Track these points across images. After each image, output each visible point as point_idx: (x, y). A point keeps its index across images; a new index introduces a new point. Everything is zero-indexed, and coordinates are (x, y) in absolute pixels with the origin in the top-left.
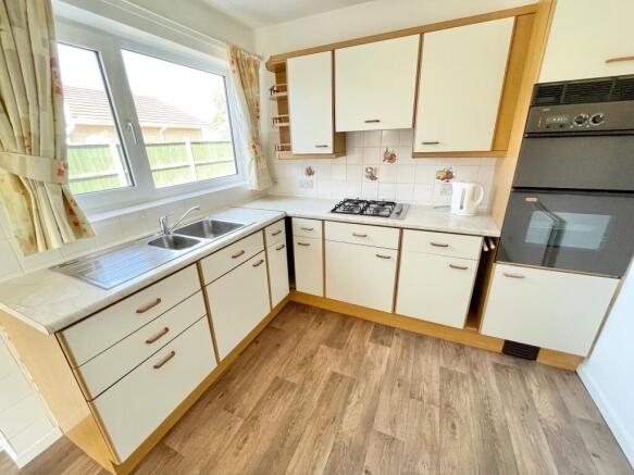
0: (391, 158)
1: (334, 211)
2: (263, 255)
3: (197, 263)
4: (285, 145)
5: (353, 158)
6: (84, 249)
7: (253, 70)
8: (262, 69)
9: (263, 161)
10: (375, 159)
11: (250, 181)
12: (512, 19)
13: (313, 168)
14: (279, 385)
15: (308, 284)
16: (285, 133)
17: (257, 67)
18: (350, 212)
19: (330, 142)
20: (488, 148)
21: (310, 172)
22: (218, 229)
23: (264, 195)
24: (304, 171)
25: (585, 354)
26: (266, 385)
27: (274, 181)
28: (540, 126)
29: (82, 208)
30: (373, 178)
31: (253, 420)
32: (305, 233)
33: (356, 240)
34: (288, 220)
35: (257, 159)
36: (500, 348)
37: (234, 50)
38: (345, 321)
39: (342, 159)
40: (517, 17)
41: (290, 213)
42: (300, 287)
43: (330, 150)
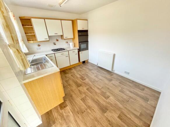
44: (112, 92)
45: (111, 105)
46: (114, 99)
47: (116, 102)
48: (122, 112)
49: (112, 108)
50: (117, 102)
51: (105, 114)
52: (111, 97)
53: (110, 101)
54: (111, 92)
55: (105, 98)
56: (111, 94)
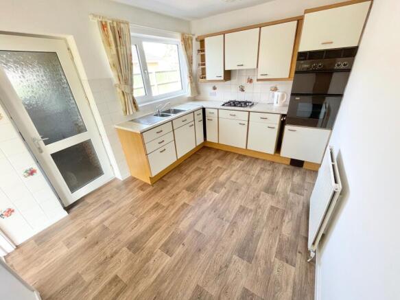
0: (251, 81)
1: (223, 105)
2: (193, 123)
3: (172, 121)
4: (203, 76)
5: (234, 81)
6: (139, 115)
7: (190, 41)
8: (194, 41)
9: (194, 84)
10: (244, 82)
11: (188, 93)
12: (296, 22)
13: (216, 86)
14: (198, 169)
15: (212, 138)
16: (204, 70)
17: (192, 40)
18: (230, 105)
19: (222, 75)
20: (287, 77)
21: (215, 88)
22: (176, 112)
23: (194, 99)
24: (212, 88)
25: (319, 162)
26: (194, 168)
27: (199, 93)
28: (300, 68)
29: (137, 101)
30: (243, 90)
31: (190, 175)
32: (211, 115)
33: (231, 117)
34: (204, 110)
35: (191, 83)
36: (289, 162)
37: (183, 35)
38: (226, 153)
39: (228, 82)
40: (298, 21)
41: (205, 106)
42: (208, 140)
43: (222, 78)
44: (190, 262)
45: (147, 260)
46: (163, 266)
47: (155, 272)
48: (125, 287)
49: (138, 261)
50: (155, 276)
51: (125, 249)
52: (169, 258)
53: (156, 256)
54: (188, 258)
55: (165, 245)
56: (182, 260)
